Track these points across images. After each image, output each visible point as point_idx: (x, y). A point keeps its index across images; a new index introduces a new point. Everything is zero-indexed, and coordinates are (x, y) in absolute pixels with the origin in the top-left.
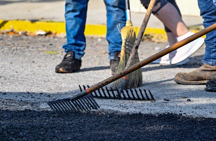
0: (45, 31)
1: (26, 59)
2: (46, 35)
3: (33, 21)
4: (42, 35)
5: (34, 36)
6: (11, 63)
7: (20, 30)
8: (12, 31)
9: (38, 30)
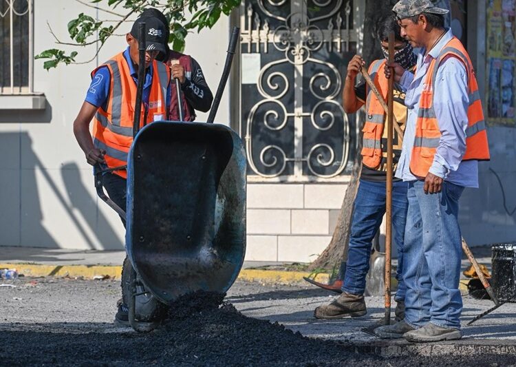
0: (103, 275)
1: (85, 297)
2: (103, 279)
3: (89, 266)
4: (99, 279)
5: (91, 280)
6: (69, 301)
7: (75, 275)
8: (68, 276)
9: (95, 275)
